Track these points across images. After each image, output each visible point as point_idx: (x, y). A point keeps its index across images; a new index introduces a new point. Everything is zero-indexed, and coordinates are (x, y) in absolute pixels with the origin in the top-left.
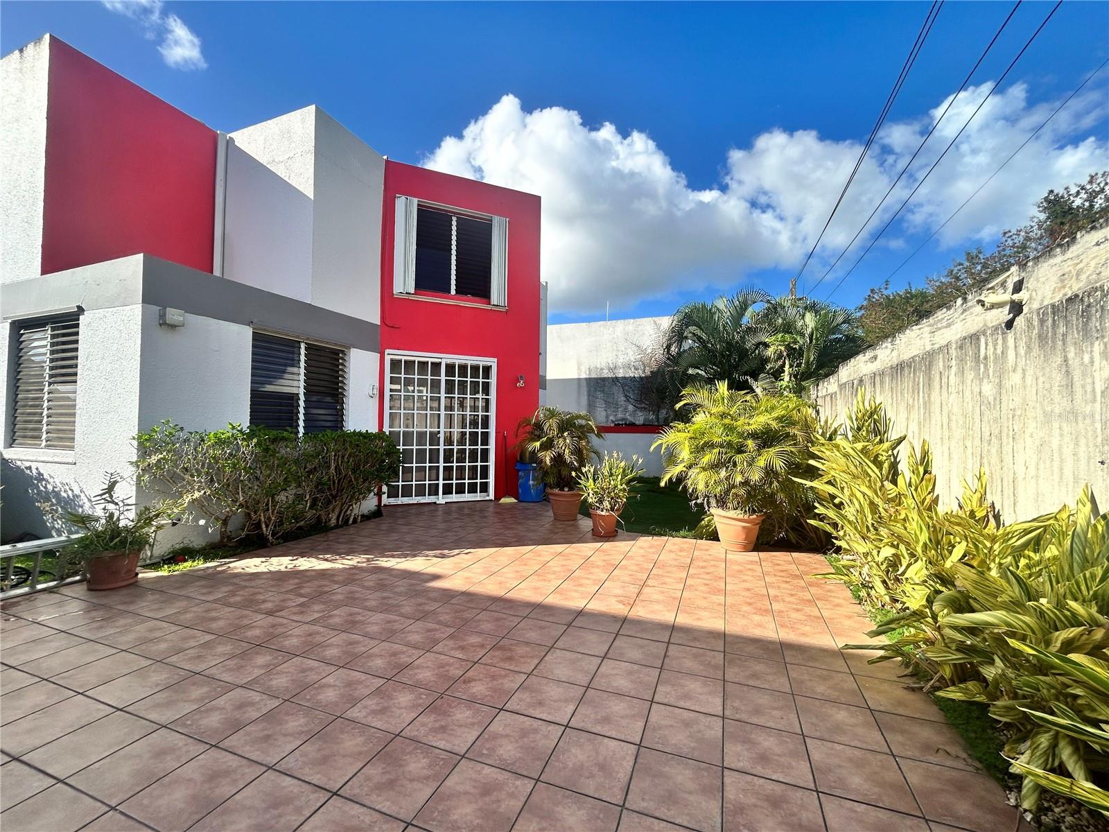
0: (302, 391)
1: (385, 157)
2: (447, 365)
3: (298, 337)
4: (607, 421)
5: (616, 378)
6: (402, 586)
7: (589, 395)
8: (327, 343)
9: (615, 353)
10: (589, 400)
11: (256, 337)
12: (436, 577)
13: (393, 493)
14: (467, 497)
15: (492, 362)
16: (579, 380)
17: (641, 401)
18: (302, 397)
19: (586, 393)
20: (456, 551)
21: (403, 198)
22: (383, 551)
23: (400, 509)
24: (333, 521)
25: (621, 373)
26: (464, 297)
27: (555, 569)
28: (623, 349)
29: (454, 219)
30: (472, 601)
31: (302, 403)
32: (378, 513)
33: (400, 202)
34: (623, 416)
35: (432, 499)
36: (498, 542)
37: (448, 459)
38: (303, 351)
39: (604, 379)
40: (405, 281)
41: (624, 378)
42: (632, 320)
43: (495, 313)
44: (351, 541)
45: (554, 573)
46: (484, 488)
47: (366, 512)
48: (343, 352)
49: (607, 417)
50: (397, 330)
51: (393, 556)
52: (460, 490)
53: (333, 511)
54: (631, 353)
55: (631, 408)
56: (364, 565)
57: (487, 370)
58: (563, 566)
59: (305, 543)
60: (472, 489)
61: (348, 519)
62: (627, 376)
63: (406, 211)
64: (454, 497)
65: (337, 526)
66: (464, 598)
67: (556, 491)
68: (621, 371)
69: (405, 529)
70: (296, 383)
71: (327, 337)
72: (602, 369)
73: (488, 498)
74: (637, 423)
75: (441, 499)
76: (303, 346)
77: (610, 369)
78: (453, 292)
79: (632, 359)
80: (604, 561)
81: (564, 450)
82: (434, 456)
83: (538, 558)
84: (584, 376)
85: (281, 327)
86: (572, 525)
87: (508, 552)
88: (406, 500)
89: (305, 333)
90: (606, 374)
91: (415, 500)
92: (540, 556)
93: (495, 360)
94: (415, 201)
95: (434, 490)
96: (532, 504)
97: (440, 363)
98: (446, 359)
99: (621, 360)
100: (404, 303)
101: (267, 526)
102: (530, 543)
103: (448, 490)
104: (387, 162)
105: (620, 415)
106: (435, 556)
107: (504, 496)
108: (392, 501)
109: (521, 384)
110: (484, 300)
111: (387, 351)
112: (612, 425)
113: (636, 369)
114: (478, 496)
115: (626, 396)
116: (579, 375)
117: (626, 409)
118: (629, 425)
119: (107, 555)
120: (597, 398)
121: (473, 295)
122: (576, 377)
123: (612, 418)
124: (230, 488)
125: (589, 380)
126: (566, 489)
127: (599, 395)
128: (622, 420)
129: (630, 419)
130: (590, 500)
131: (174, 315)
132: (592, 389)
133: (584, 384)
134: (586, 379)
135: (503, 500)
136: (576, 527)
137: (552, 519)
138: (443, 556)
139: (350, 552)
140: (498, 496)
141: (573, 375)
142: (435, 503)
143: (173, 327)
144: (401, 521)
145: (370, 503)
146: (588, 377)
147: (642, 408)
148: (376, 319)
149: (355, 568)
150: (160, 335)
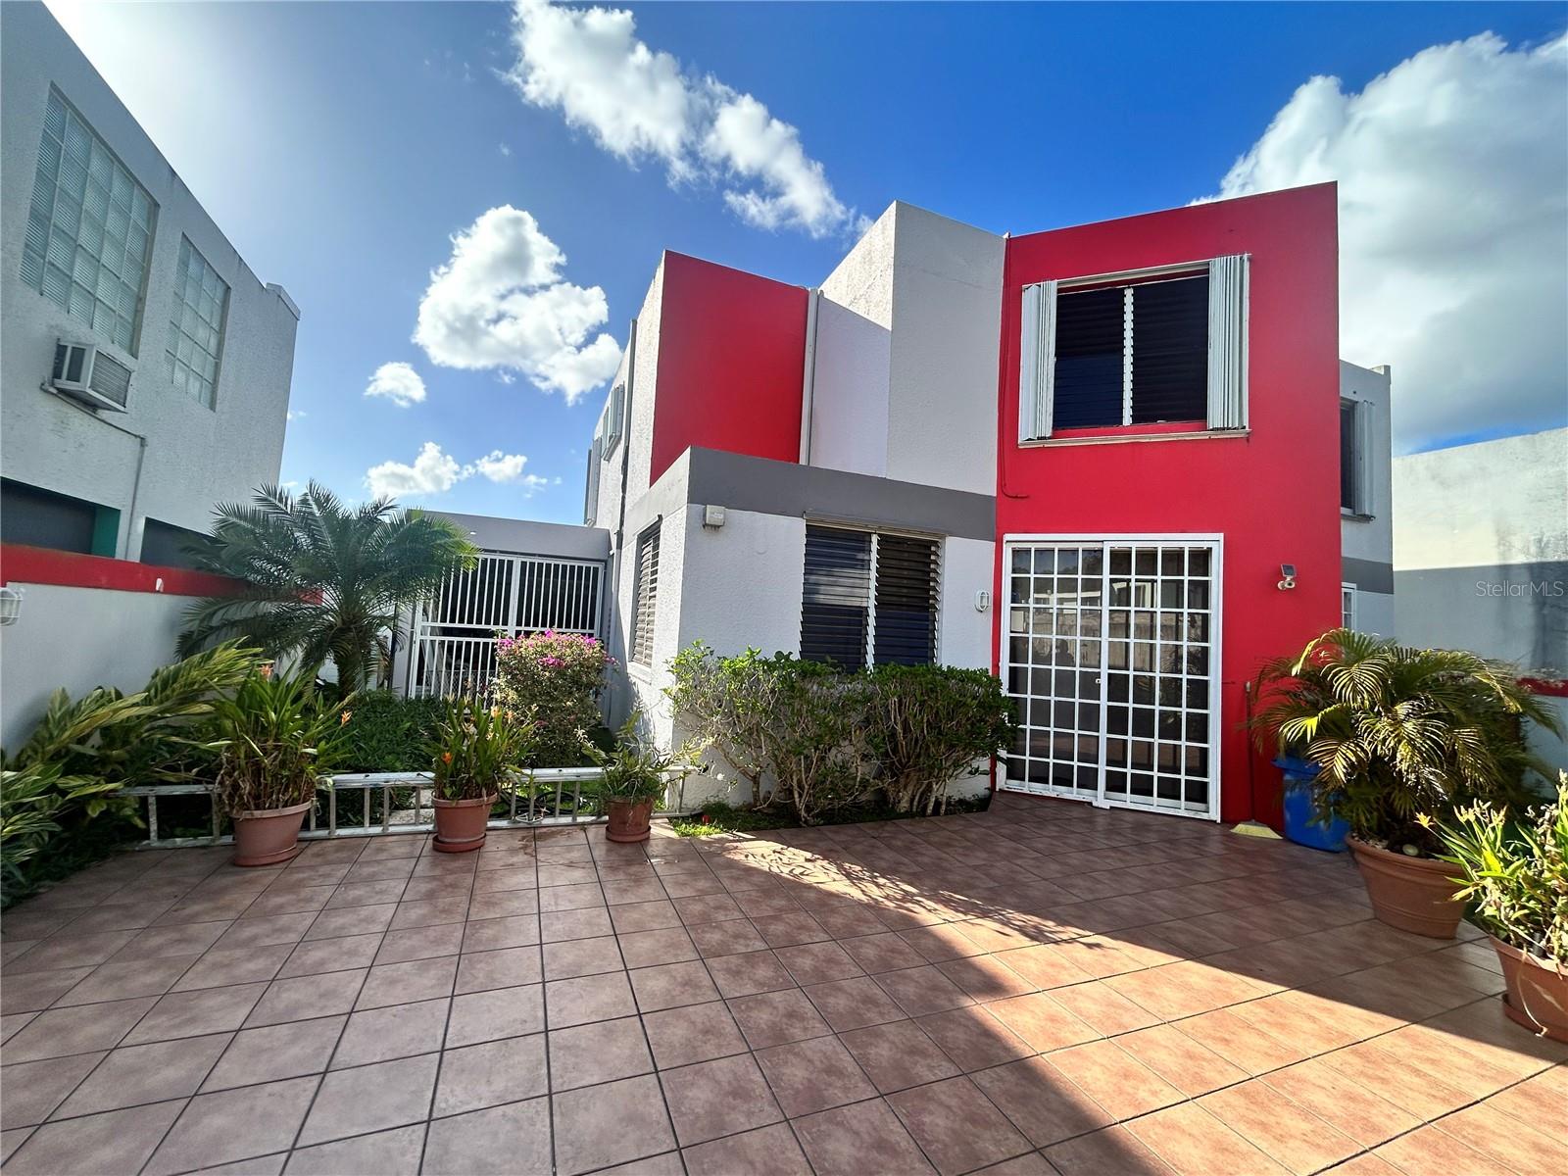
0: (872, 603)
1: (1006, 236)
2: (1114, 554)
3: (866, 527)
6: (916, 978)
7: (1541, 604)
8: (908, 532)
10: (1542, 617)
11: (812, 532)
12: (992, 987)
13: (1015, 771)
14: (1155, 804)
15: (1214, 542)
16: (1505, 571)
18: (872, 612)
19: (1529, 600)
20: (1071, 932)
21: (1034, 286)
22: (938, 883)
23: (1026, 804)
24: (904, 805)
26: (1151, 426)
27: (1318, 1098)
29: (1129, 294)
30: (1024, 1099)
31: (872, 621)
32: (982, 804)
33: (1030, 295)
35: (1084, 795)
36: (1182, 938)
37: (1117, 720)
38: (874, 546)
40: (1036, 418)
43: (1223, 445)
44: (908, 849)
46: (1199, 793)
47: (968, 796)
48: (935, 543)
50: (1024, 501)
51: (947, 903)
52: (1142, 787)
56: (891, 905)
57: (1201, 559)
58: (1352, 1098)
59: (845, 834)
60: (1169, 790)
61: (926, 806)
63: (1040, 304)
64: (1128, 800)
65: (909, 815)
66: (1010, 1077)
67: (1379, 847)
69: (1005, 846)
70: (863, 590)
71: (909, 523)
73: (1205, 816)
75: (1101, 798)
76: (875, 539)
78: (1127, 420)
81: (1395, 750)
82: (1090, 717)
83: (1274, 1033)
84: (1518, 559)
85: (842, 514)
86: (1431, 954)
87: (1194, 980)
88: (1038, 788)
89: (877, 519)
91: (1051, 790)
92: (1282, 1027)
93: (1220, 536)
94: (1053, 286)
95: (1088, 780)
96: (1318, 855)
97: (1102, 551)
98: (1111, 541)
100: (1039, 454)
101: (800, 796)
102: (1268, 969)
103: (1116, 784)
104: (1009, 240)
106: (1022, 931)
107: (1246, 820)
108: (1014, 785)
109: (1287, 582)
110: (1196, 423)
111: (1008, 537)
114: (1182, 808)
116: (1503, 555)
121: (1167, 418)
122: (1494, 560)
124: (749, 737)
125: (1538, 572)
126: (1411, 850)
130: (1490, 911)
131: (715, 514)
133: (1523, 578)
134: (1530, 567)
135: (1241, 829)
136: (1451, 965)
137: (1369, 913)
138: (1037, 936)
139: (891, 870)
140: (1230, 817)
141: (1486, 556)
142: (1090, 804)
143: (716, 527)
144: (1007, 829)
145: (970, 785)
146: (1534, 560)
148: (991, 490)
149: (874, 907)
150: (704, 538)
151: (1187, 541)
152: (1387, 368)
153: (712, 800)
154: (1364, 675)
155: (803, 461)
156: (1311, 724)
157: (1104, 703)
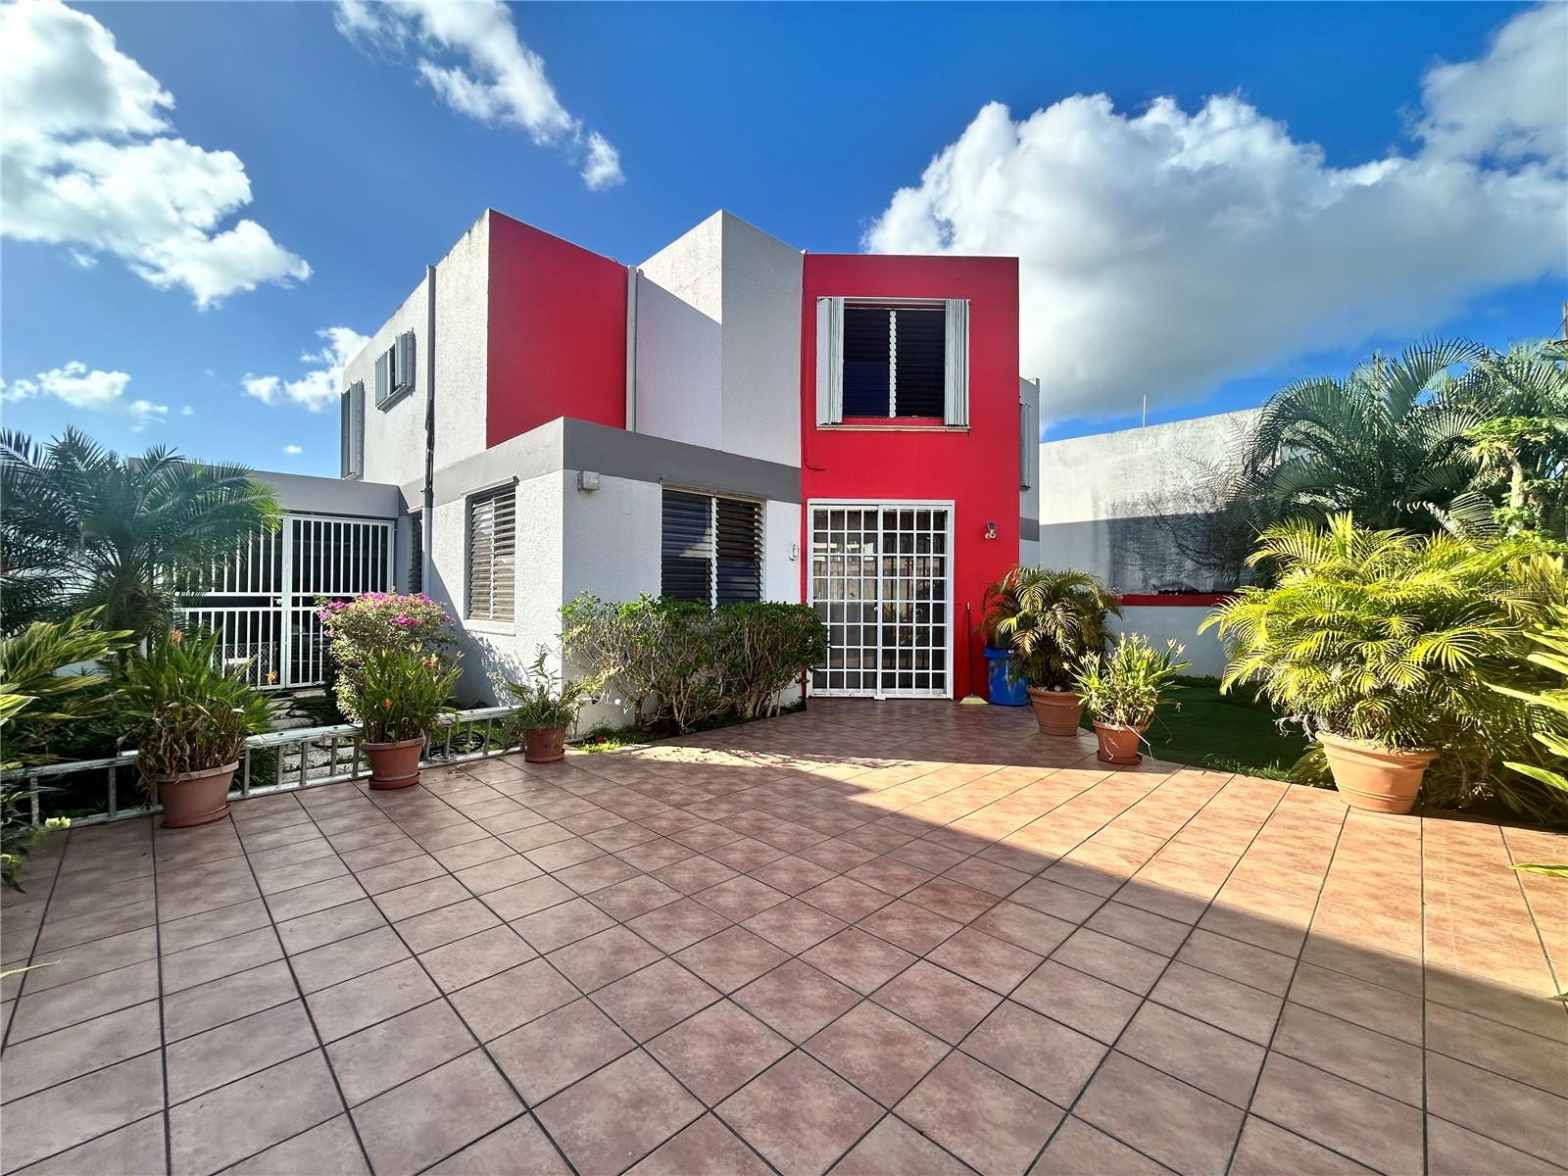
0: (714, 556)
1: (803, 252)
2: (886, 514)
3: (708, 492)
4: (1146, 585)
5: (1162, 517)
6: (820, 795)
7: (1113, 546)
8: (740, 496)
9: (1158, 475)
10: (1113, 555)
11: (667, 495)
12: (862, 790)
13: (819, 683)
14: (914, 693)
15: (948, 506)
16: (1096, 523)
17: (1208, 554)
18: (715, 563)
19: (1107, 543)
20: (892, 762)
21: (826, 299)
22: (802, 752)
23: (828, 703)
24: (749, 712)
25: (1169, 510)
26: (908, 419)
27: (1029, 800)
28: (1174, 469)
29: (893, 314)
30: (904, 825)
31: (714, 570)
32: (801, 706)
33: (823, 306)
34: (1174, 578)
35: (868, 693)
36: (952, 755)
37: (889, 638)
38: (714, 508)
39: (1139, 521)
40: (830, 408)
41: (1177, 517)
42: (1190, 422)
43: (953, 436)
44: (767, 737)
45: (1025, 805)
46: (939, 682)
47: (787, 704)
48: (758, 505)
49: (1145, 580)
50: (819, 474)
51: (813, 760)
52: (906, 683)
53: (749, 699)
54: (1187, 475)
55: (1189, 564)
56: (779, 766)
57: (941, 517)
58: (1042, 797)
59: (718, 735)
60: (922, 682)
61: (766, 711)
62: (1182, 512)
63: (831, 315)
64: (898, 692)
65: (753, 718)
66: (894, 820)
67: (1043, 690)
68: (1170, 505)
69: (831, 728)
71: (740, 489)
72: (1135, 505)
73: (944, 696)
74: (1201, 589)
75: (880, 694)
76: (714, 501)
77: (1150, 503)
78: (892, 414)
79: (1191, 484)
80: (1109, 797)
81: (1055, 632)
82: (870, 638)
83: (1006, 783)
84: (1103, 517)
85: (691, 481)
86: (1065, 743)
88: (836, 692)
89: (716, 487)
90: (1142, 511)
91: (846, 692)
92: (1008, 780)
93: (953, 502)
94: (841, 300)
95: (870, 681)
96: (1008, 708)
97: (877, 512)
98: (884, 505)
99: (1170, 487)
100: (832, 436)
101: (679, 712)
102: (997, 760)
103: (889, 682)
104: (806, 256)
105: (1169, 577)
106: (864, 765)
107: (968, 695)
108: (819, 692)
109: (991, 534)
110: (933, 419)
111: (810, 501)
112: (1155, 593)
113: (1199, 501)
114: (930, 693)
115: (1180, 546)
116: (1095, 514)
117: (1179, 568)
118: (1186, 593)
119: (540, 727)
120: (1127, 550)
121: (920, 414)
122: (1091, 518)
123: (1154, 581)
124: (641, 665)
125: (1113, 524)
126: (1058, 688)
127: (1132, 545)
128: (1173, 585)
129: (1188, 582)
130: (1093, 707)
131: (591, 478)
132: (1119, 536)
133: (1105, 529)
134: (1108, 522)
135: (966, 701)
136: (1075, 746)
137: (1038, 730)
138: (875, 766)
139: (765, 750)
140: (959, 694)
141: (1084, 515)
142: (872, 698)
143: (589, 491)
144: (828, 718)
145: (791, 694)
146: (1110, 517)
147: (1210, 564)
148: (796, 462)
149: (769, 768)
150: (580, 500)
151: (932, 505)
152: (1038, 380)
153: (597, 726)
154: (1037, 591)
155: (629, 427)
156: (1013, 621)
157: (880, 624)
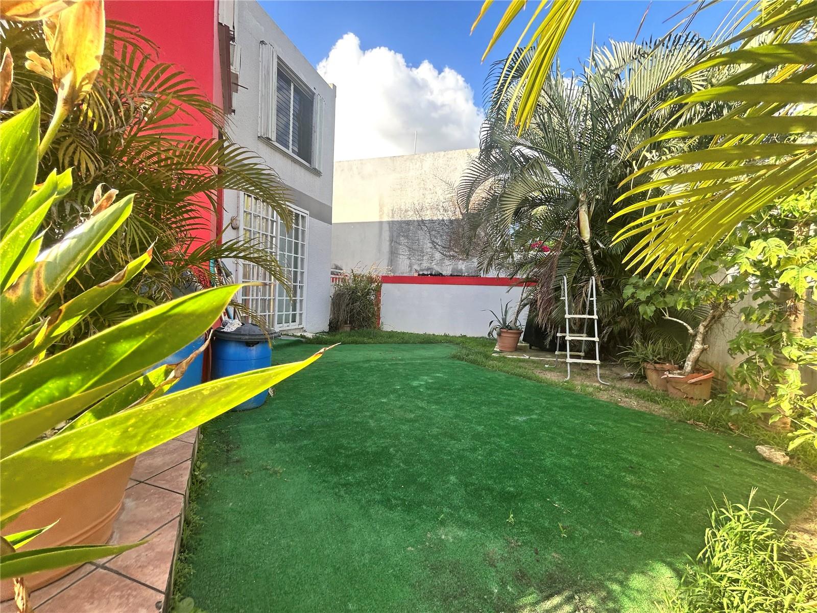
4: (411, 270)
5: (422, 221)
7: (391, 241)
9: (422, 191)
10: (391, 247)
16: (381, 223)
17: (450, 248)
19: (388, 238)
25: (428, 216)
28: (431, 187)
34: (429, 265)
39: (408, 223)
41: (432, 221)
42: (443, 153)
49: (410, 266)
54: (440, 192)
55: (438, 256)
62: (435, 218)
68: (428, 212)
72: (406, 211)
74: (444, 273)
77: (417, 211)
79: (442, 198)
84: (386, 219)
90: (412, 216)
99: (429, 200)
105: (425, 264)
112: (416, 275)
113: (445, 210)
115: (433, 242)
116: (381, 216)
117: (432, 258)
118: (435, 275)
120: (399, 244)
122: (377, 219)
123: (416, 267)
125: (391, 224)
127: (403, 240)
128: (428, 269)
129: (437, 269)
132: (395, 234)
133: (386, 228)
134: (389, 223)
141: (373, 217)
146: (391, 220)
147: (450, 256)
